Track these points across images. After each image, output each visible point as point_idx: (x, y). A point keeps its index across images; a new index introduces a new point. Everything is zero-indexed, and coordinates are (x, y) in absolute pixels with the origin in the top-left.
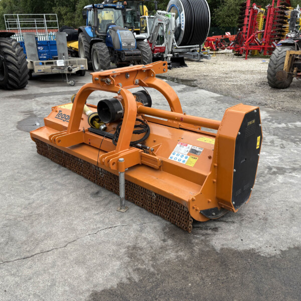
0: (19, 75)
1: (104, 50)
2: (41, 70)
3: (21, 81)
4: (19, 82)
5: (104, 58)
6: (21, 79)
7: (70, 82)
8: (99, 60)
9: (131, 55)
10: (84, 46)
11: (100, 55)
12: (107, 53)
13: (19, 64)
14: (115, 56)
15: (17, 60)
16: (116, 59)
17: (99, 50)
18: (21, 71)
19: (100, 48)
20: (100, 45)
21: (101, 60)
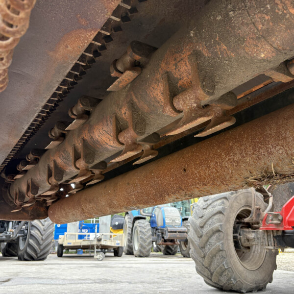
0: (41, 242)
1: (146, 227)
2: (70, 243)
3: (42, 250)
4: (39, 251)
5: (145, 235)
6: (42, 247)
7: (98, 257)
8: (139, 237)
9: (176, 232)
10: (127, 227)
11: (140, 232)
12: (148, 230)
13: (44, 230)
14: (158, 235)
15: (43, 225)
16: (159, 238)
17: (140, 226)
18: (44, 237)
19: (141, 225)
20: (142, 222)
21: (141, 238)
